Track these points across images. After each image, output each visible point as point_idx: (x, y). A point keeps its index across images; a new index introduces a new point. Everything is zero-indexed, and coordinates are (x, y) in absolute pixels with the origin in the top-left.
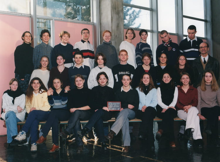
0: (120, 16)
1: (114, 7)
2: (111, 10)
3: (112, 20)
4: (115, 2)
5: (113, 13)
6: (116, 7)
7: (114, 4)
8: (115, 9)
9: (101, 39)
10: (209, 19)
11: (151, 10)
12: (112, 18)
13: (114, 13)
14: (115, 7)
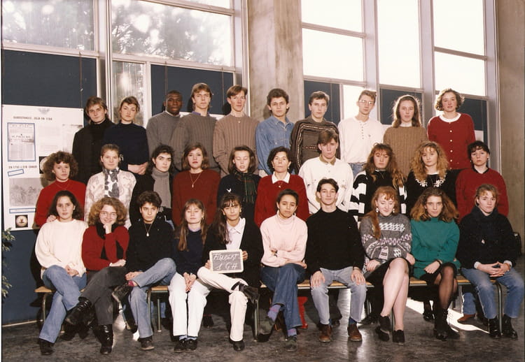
0: (295, 53)
1: (282, 33)
2: (276, 39)
3: (277, 62)
4: (284, 23)
5: (279, 46)
6: (287, 33)
7: (282, 27)
8: (285, 38)
9: (253, 105)
10: (492, 54)
11: (363, 36)
12: (277, 58)
13: (282, 47)
14: (285, 32)
